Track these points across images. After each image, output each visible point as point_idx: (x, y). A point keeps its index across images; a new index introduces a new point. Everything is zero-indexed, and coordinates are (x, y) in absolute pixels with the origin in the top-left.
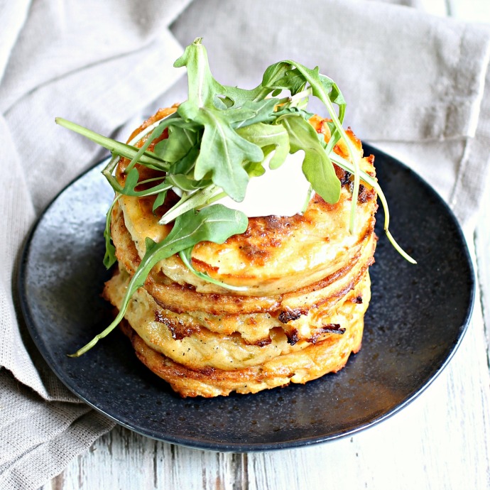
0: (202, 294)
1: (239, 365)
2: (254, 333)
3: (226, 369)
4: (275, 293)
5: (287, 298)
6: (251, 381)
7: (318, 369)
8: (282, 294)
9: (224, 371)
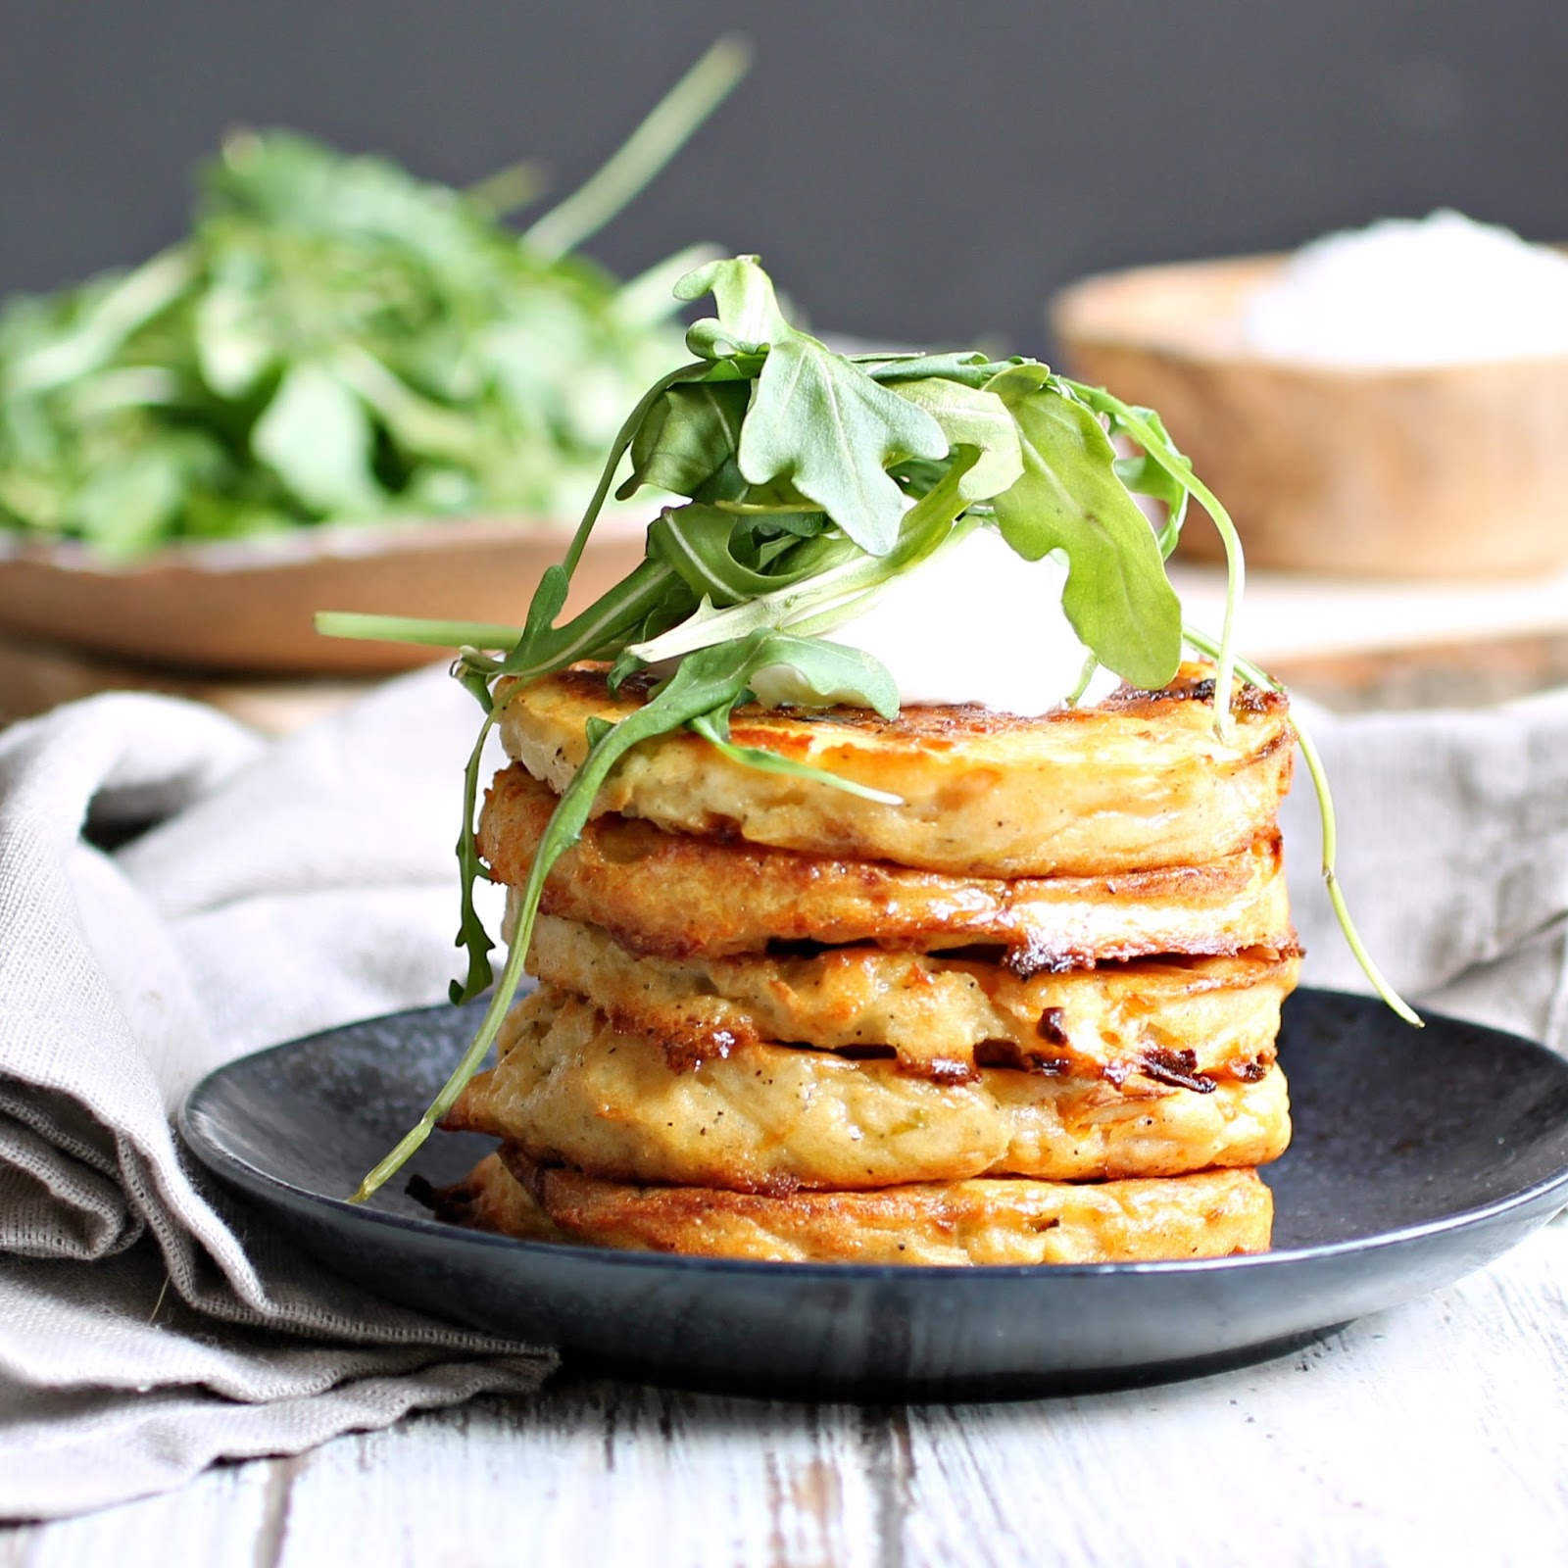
0: (761, 851)
1: (884, 1160)
2: (927, 1020)
3: (838, 1173)
4: (990, 845)
5: (1026, 897)
6: (918, 1225)
7: (1133, 1226)
8: (1012, 880)
9: (831, 1188)
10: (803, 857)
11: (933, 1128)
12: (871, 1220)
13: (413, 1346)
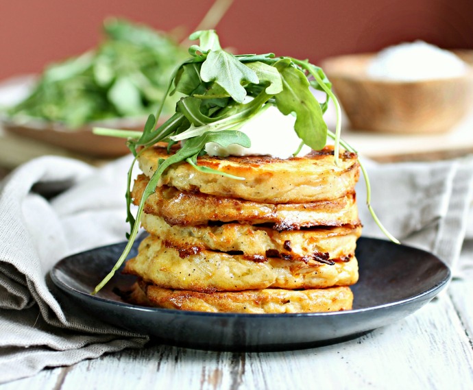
0: (206, 196)
1: (240, 283)
2: (252, 244)
3: (227, 287)
4: (270, 194)
5: (280, 209)
6: (250, 301)
7: (311, 302)
8: (277, 204)
9: (225, 291)
10: (217, 197)
11: (254, 274)
12: (236, 300)
13: (108, 335)
